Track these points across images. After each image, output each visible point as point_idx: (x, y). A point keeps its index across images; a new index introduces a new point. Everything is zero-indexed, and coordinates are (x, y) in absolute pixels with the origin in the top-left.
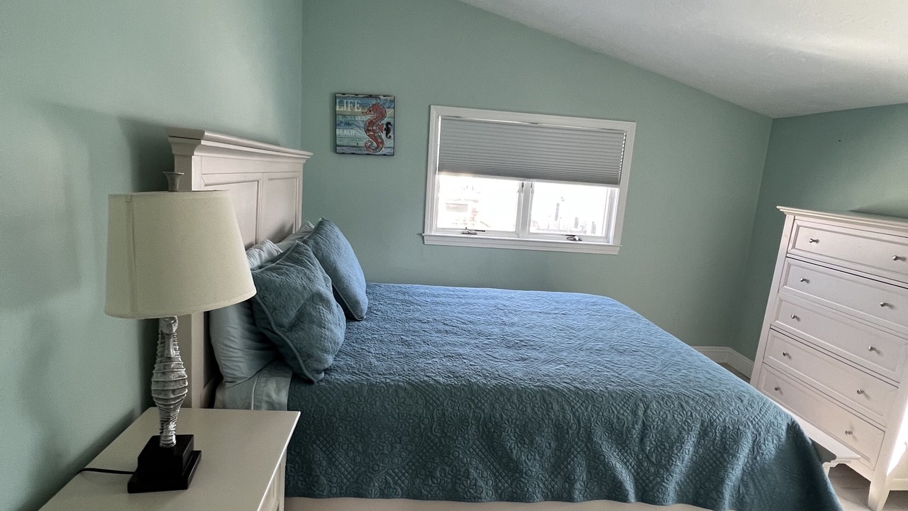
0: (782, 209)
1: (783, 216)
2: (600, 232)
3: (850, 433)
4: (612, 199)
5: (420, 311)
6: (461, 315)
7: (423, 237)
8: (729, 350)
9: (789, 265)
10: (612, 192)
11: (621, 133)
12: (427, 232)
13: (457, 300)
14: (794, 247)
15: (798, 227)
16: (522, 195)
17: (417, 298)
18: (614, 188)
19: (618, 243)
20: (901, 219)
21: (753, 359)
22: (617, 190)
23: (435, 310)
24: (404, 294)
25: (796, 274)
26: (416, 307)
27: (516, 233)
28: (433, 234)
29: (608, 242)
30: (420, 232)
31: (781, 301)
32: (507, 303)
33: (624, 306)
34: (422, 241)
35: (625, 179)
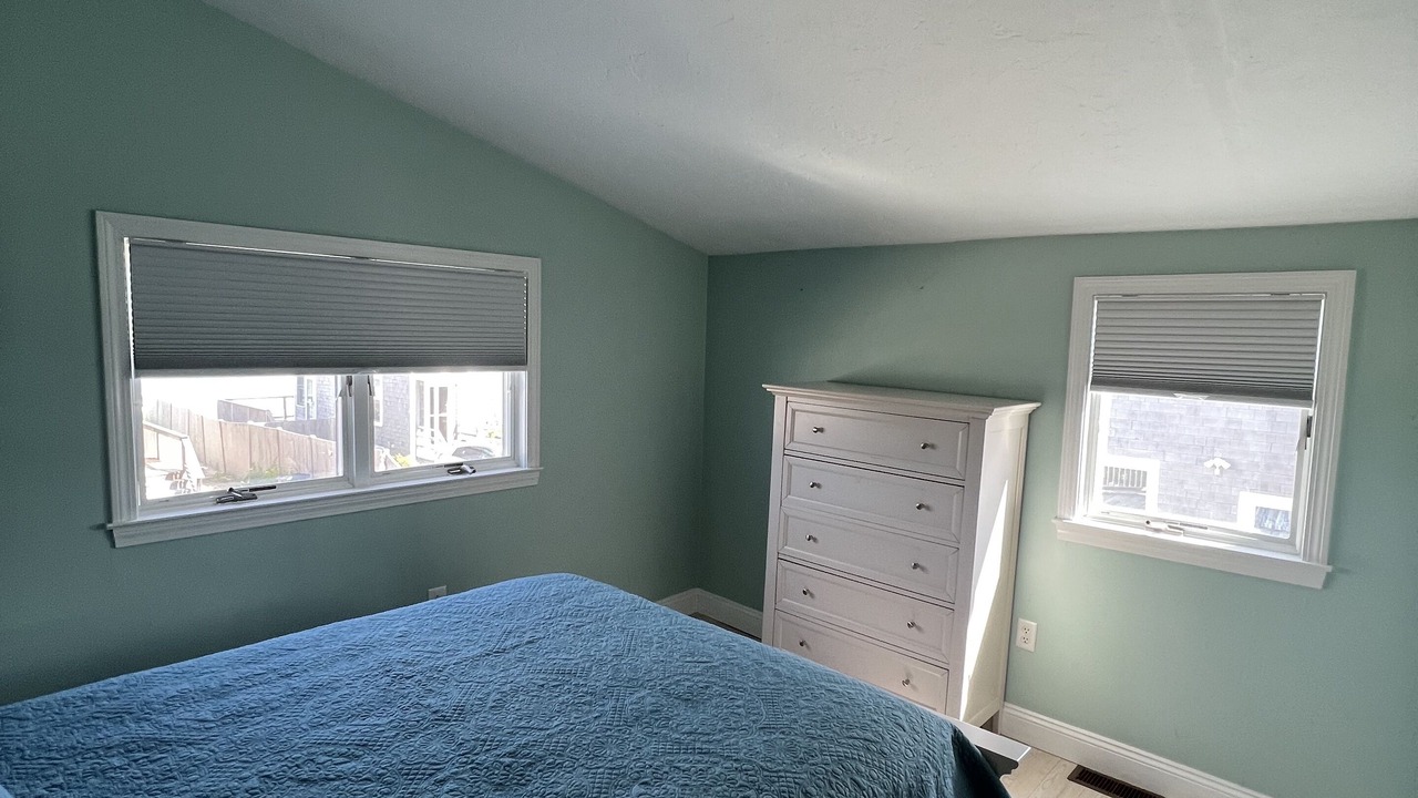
0: (769, 388)
1: (772, 397)
2: (499, 450)
3: (907, 682)
4: (515, 390)
5: (204, 762)
6: (326, 733)
7: (110, 533)
8: (698, 591)
9: (790, 466)
10: (513, 378)
11: (519, 276)
12: (120, 518)
13: (281, 687)
14: (792, 440)
15: (794, 411)
16: (352, 401)
17: (166, 719)
18: (516, 372)
19: (536, 463)
20: (904, 392)
21: (761, 609)
22: (523, 375)
23: (247, 741)
24: (117, 717)
25: (802, 478)
26: (184, 752)
27: (347, 479)
28: (139, 519)
29: (518, 466)
30: (101, 520)
31: (787, 517)
32: (403, 653)
33: (605, 586)
34: (108, 544)
35: (534, 353)
